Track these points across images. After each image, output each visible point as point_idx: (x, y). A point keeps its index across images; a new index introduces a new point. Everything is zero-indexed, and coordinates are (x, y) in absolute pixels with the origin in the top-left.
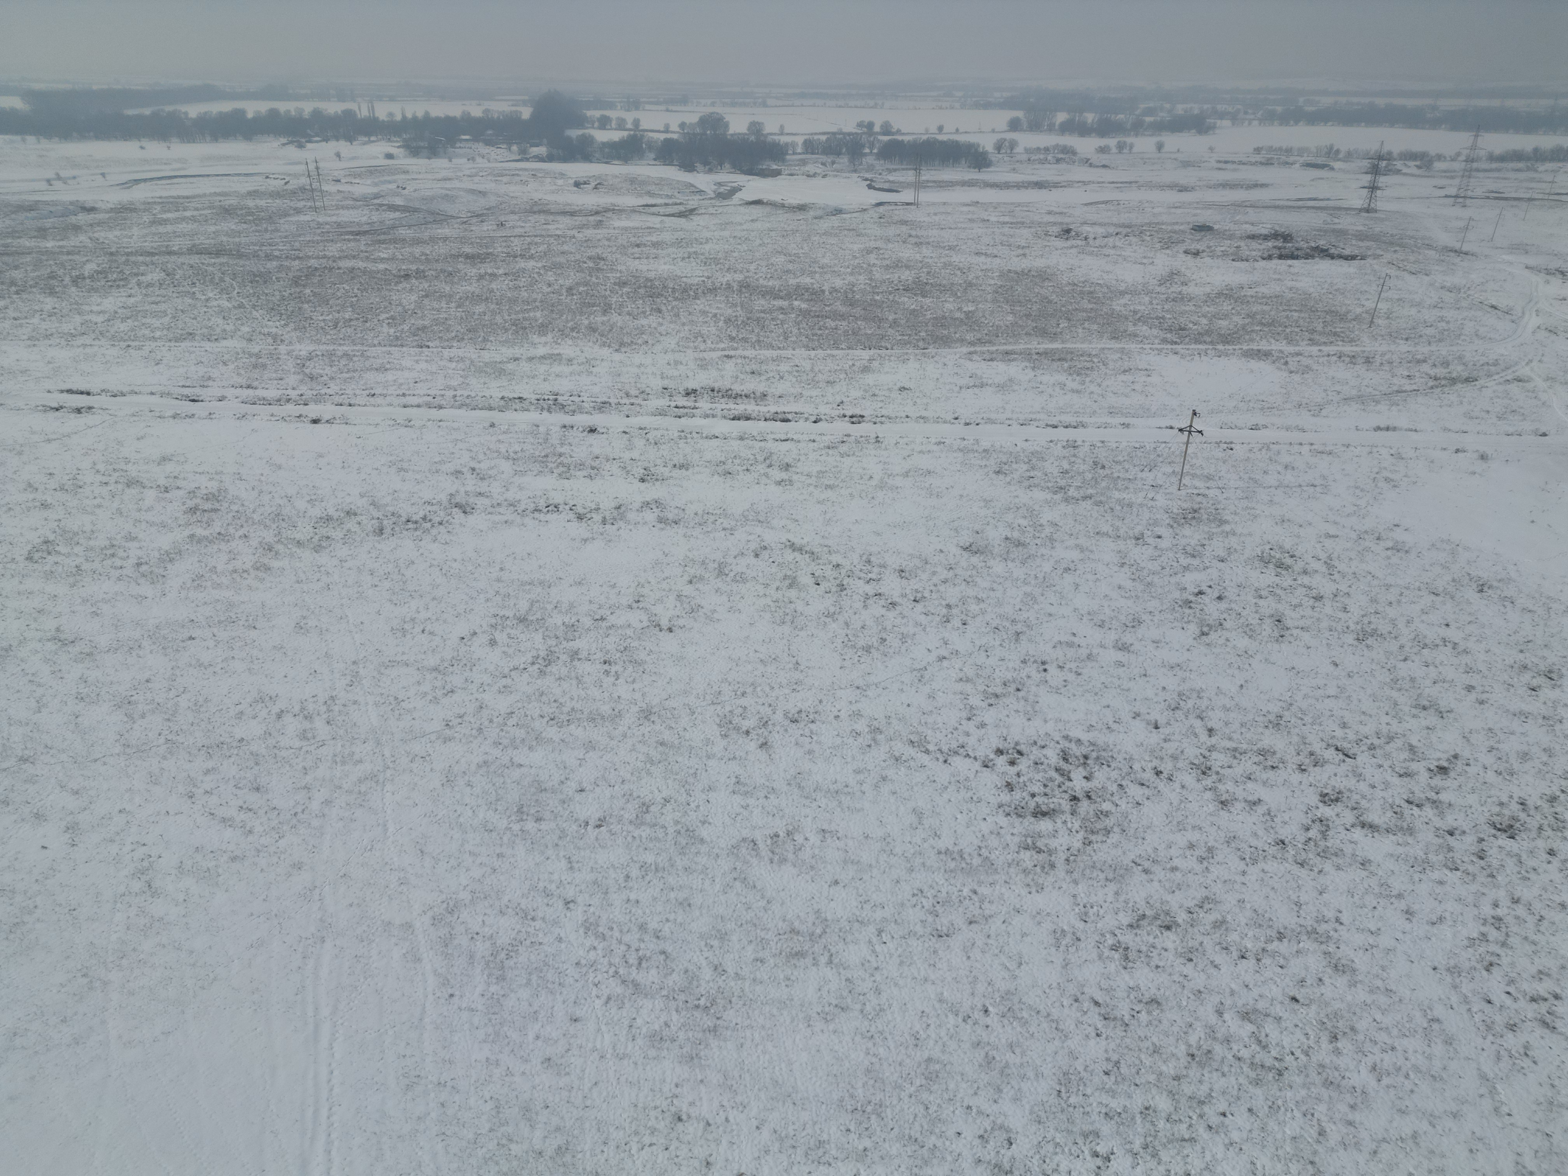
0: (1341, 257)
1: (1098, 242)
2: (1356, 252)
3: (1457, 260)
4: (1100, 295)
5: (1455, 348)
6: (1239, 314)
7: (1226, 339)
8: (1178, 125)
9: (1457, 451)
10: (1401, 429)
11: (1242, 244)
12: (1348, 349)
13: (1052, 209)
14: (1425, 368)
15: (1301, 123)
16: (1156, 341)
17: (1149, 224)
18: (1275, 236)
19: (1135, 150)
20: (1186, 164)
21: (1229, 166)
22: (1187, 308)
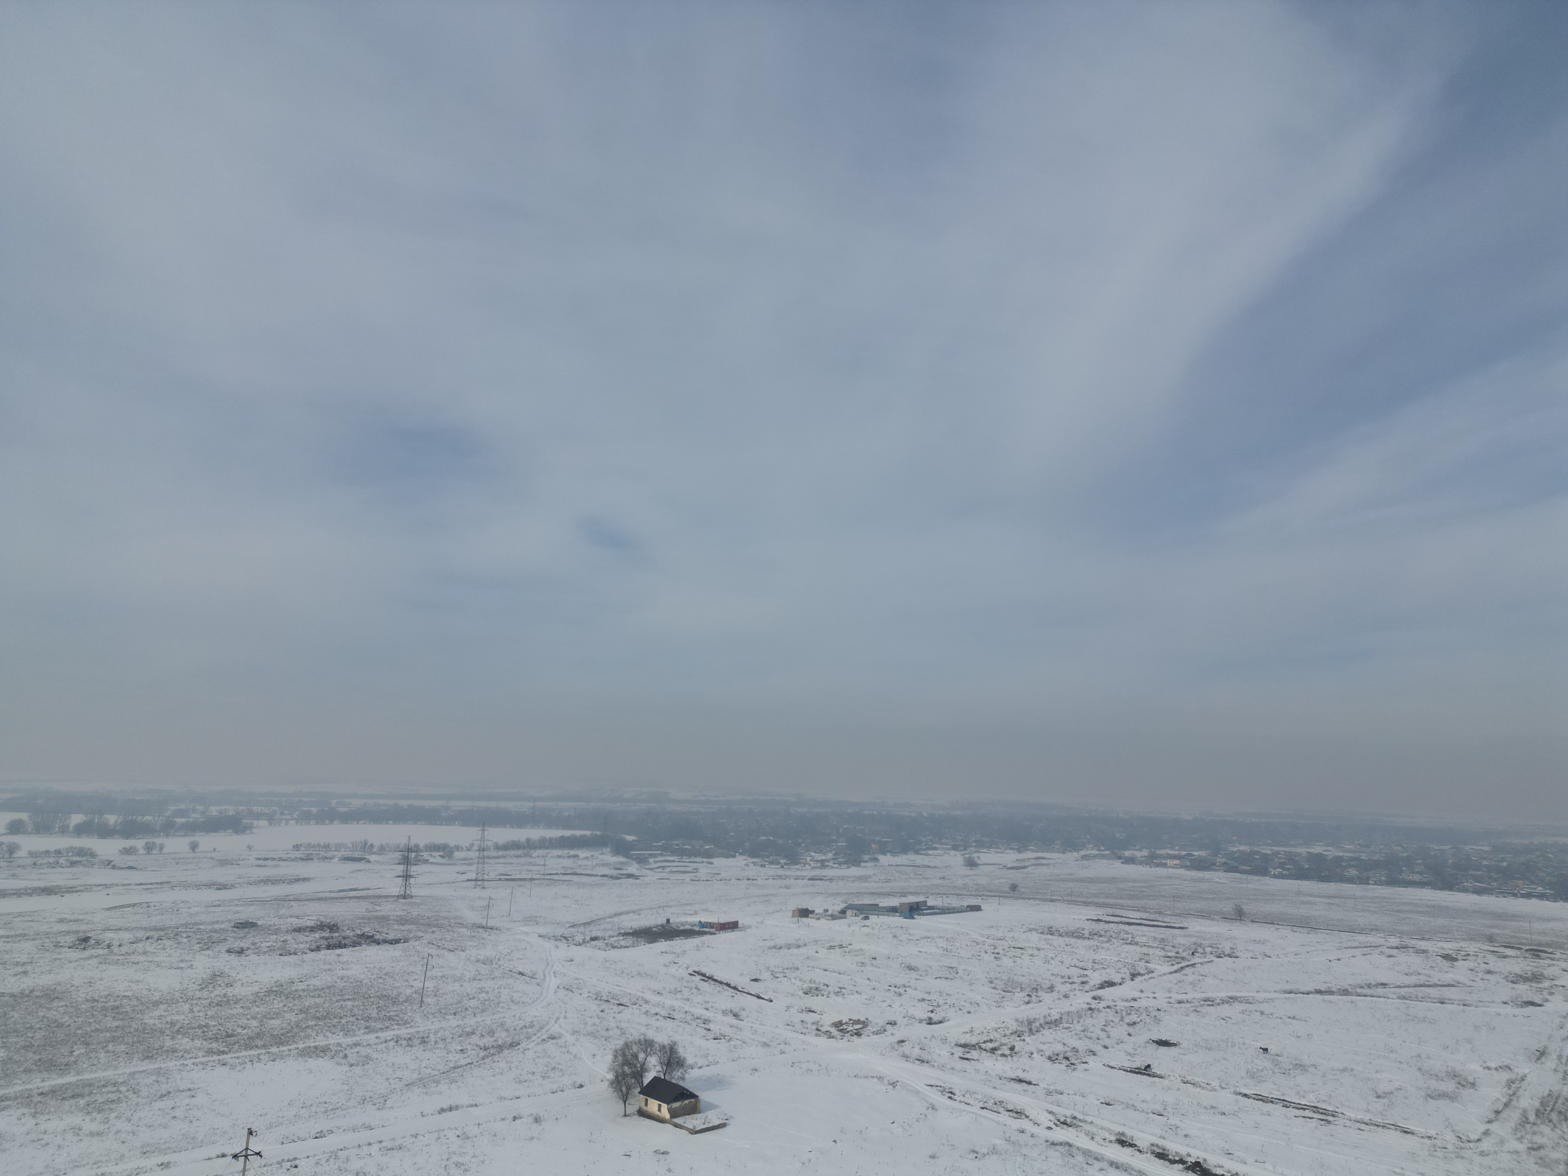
0: (386, 942)
1: (124, 950)
2: (399, 936)
3: (485, 935)
4: (128, 1009)
5: (496, 1017)
6: (292, 1010)
7: (280, 1040)
8: (213, 825)
9: (515, 1119)
10: (462, 1107)
11: (289, 937)
12: (403, 1032)
13: (64, 916)
14: (475, 1039)
15: (336, 822)
16: (200, 1054)
17: (186, 925)
18: (321, 927)
19: (165, 851)
20: (223, 863)
21: (268, 863)
22: (234, 1011)
